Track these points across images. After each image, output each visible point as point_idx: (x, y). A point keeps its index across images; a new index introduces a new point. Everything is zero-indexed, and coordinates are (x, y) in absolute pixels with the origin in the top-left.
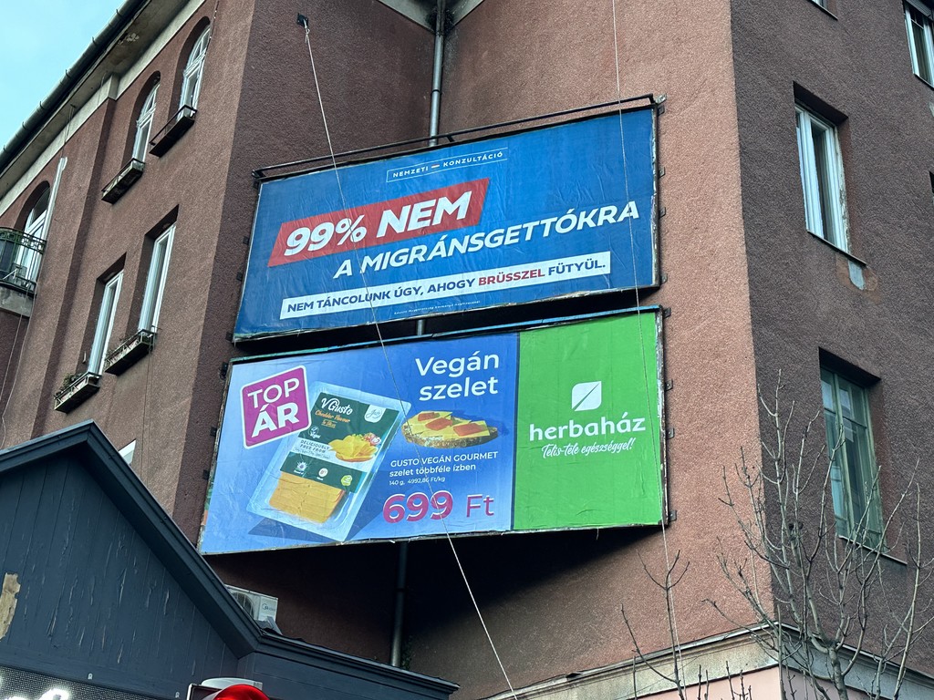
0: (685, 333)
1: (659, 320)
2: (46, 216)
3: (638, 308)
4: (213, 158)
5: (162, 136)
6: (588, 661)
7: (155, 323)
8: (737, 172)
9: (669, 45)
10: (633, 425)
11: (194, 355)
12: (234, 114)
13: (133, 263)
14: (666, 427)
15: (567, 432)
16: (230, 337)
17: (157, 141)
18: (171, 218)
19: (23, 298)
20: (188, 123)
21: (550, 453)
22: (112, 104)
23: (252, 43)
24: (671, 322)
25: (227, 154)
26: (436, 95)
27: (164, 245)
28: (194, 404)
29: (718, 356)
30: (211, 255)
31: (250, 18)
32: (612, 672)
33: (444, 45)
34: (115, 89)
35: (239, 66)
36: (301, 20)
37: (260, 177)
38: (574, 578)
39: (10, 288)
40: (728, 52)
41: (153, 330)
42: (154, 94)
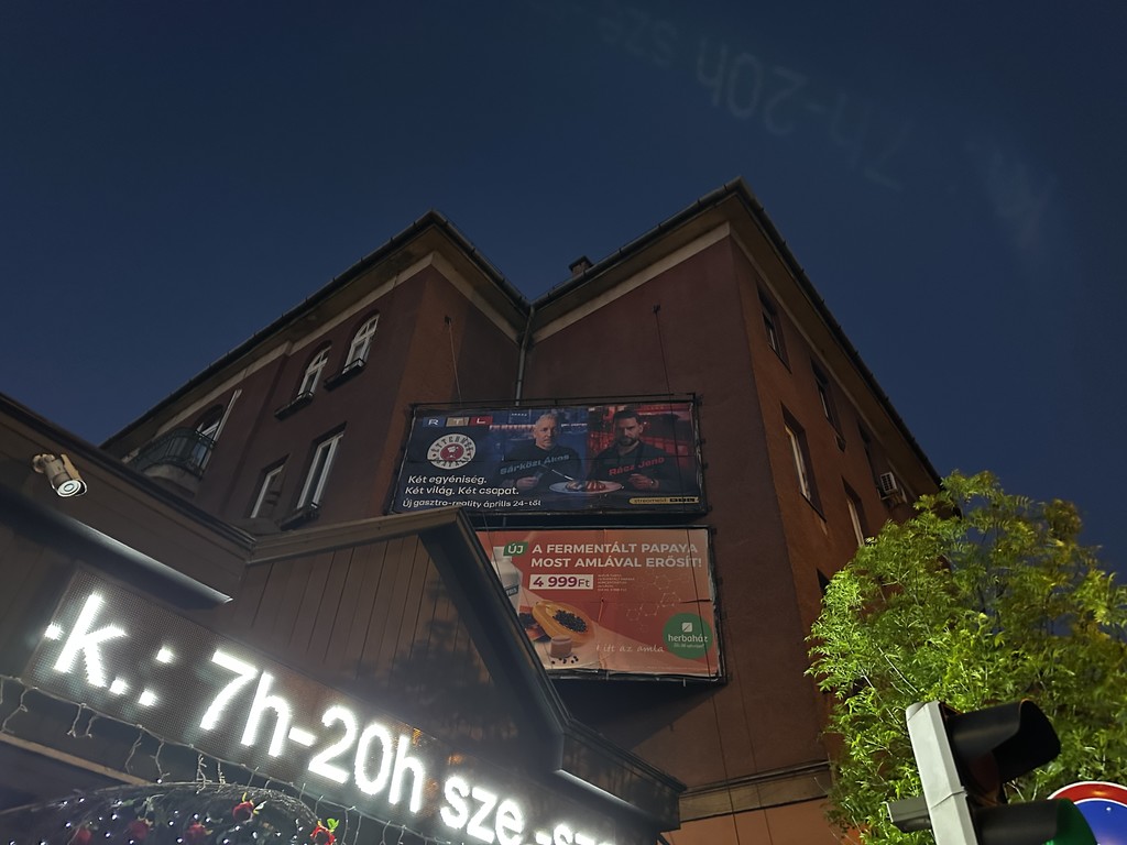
0: (730, 546)
2: (219, 425)
5: (332, 379)
7: (316, 501)
17: (330, 381)
19: (194, 479)
20: (357, 371)
22: (285, 358)
24: (717, 538)
26: (519, 384)
27: (328, 448)
33: (526, 355)
34: (289, 349)
42: (322, 354)
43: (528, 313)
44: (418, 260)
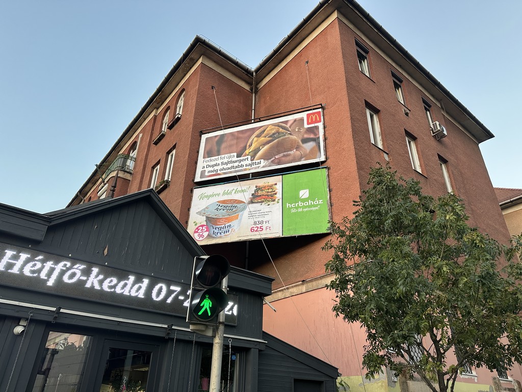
0: (335, 174)
1: (327, 170)
2: (136, 151)
3: (321, 167)
4: (187, 128)
5: (171, 123)
6: (309, 276)
7: (170, 177)
8: (350, 124)
9: (326, 89)
10: (319, 202)
11: (182, 186)
12: (193, 115)
13: (162, 162)
14: (331, 203)
15: (298, 205)
16: (193, 180)
17: (169, 125)
18: (174, 147)
19: (129, 175)
20: (179, 119)
21: (293, 211)
22: (155, 117)
23: (198, 94)
24: (330, 171)
25: (191, 126)
26: (253, 111)
27: (172, 156)
28: (183, 201)
29: (347, 180)
30: (187, 156)
31: (197, 87)
32: (316, 279)
33: (255, 96)
34: (156, 113)
35: (195, 100)
36: (213, 88)
37: (202, 133)
38: (302, 251)
39: (125, 171)
40: (345, 89)
41: (170, 180)
42: (168, 113)
43: (253, 76)
44: (197, 61)
